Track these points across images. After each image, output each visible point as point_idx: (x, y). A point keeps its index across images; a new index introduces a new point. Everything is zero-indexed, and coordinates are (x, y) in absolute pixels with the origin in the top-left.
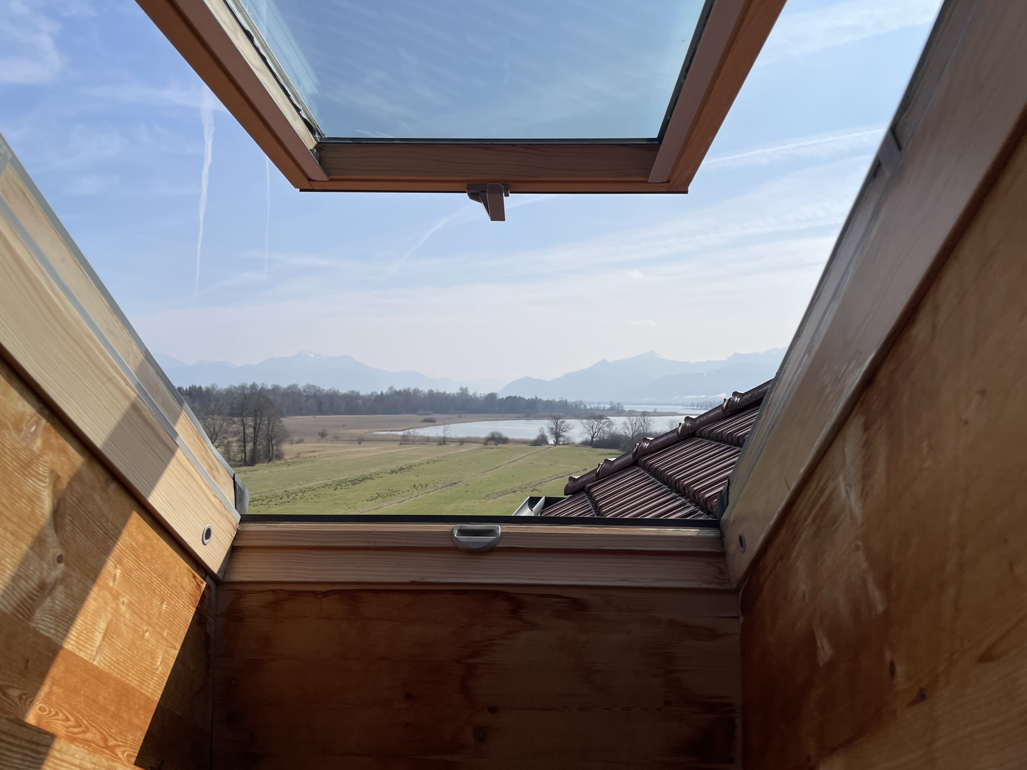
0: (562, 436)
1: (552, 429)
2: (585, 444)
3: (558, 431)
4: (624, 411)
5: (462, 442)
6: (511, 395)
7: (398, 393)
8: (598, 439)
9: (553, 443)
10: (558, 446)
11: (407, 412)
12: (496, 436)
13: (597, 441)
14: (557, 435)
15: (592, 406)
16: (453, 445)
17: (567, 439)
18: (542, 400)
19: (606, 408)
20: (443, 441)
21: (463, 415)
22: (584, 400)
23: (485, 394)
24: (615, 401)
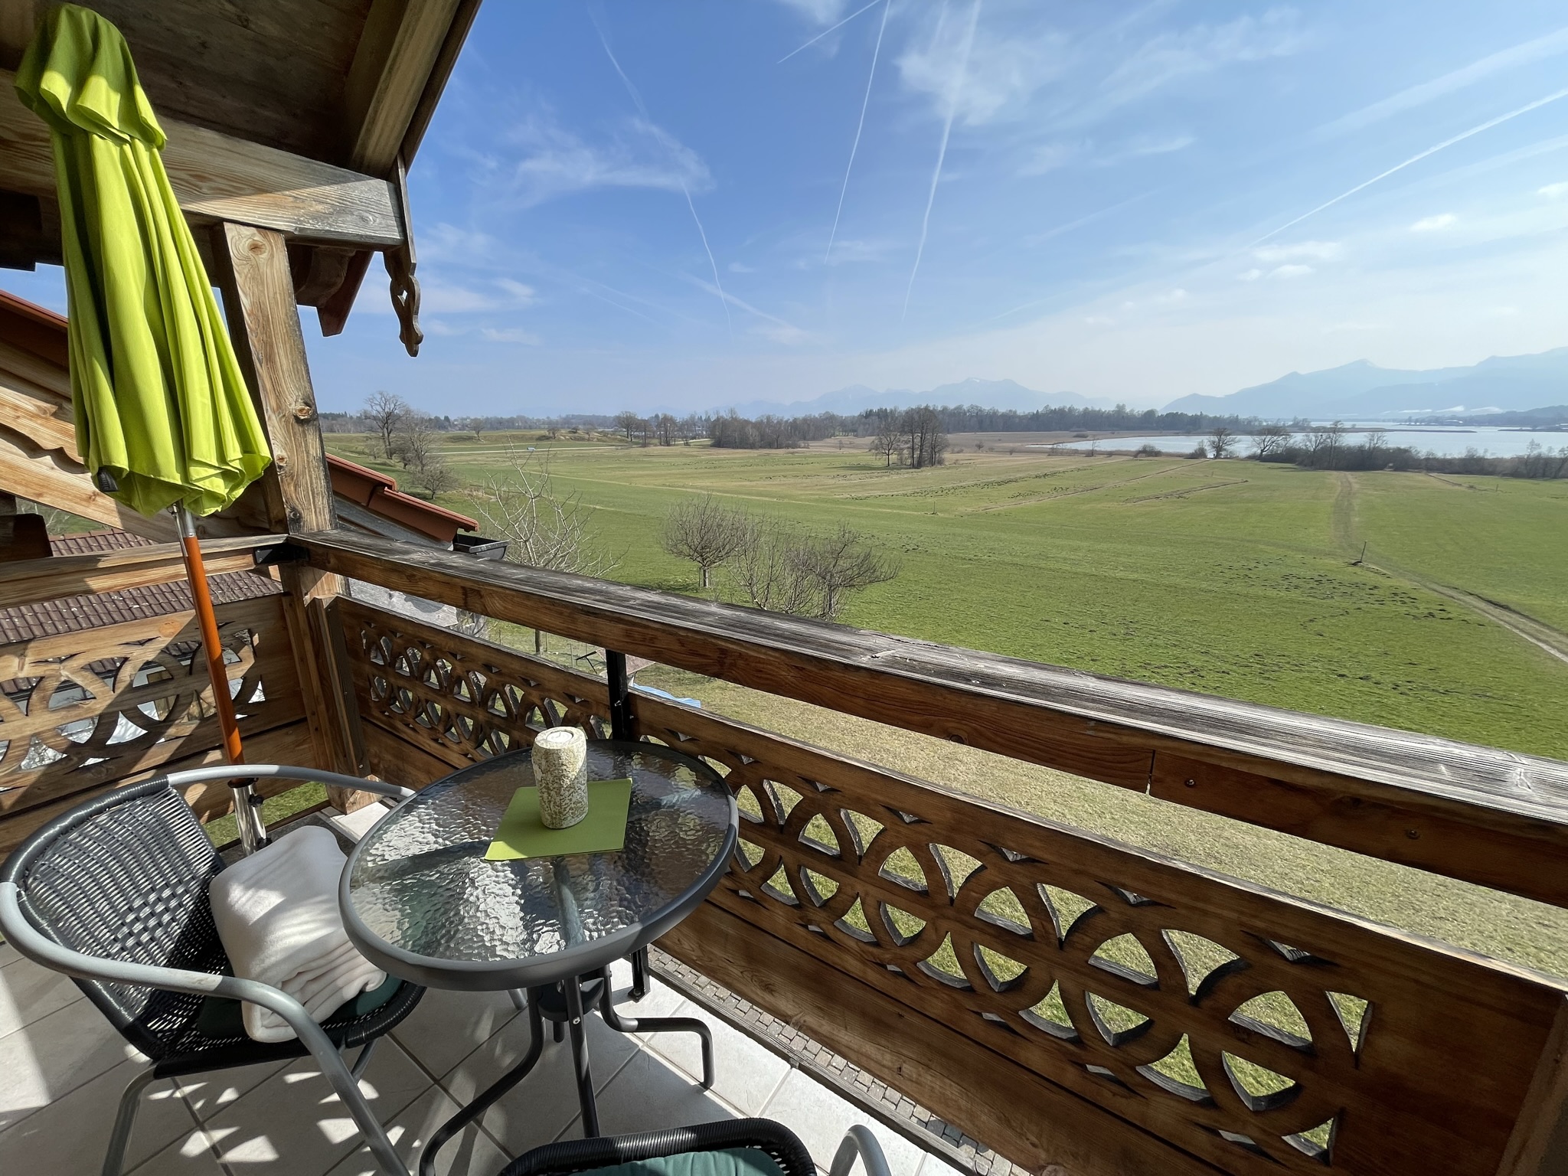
0: (1225, 450)
1: (1214, 442)
2: (1252, 458)
3: (1221, 445)
4: (1311, 427)
5: (1110, 454)
7: (1054, 412)
8: (1270, 453)
9: (1212, 457)
10: (1217, 460)
11: (1061, 430)
12: (1148, 449)
13: (1267, 455)
14: (1219, 449)
15: (1270, 423)
16: (1102, 457)
17: (1231, 452)
18: (1208, 416)
19: (1287, 425)
20: (1091, 454)
21: (1114, 432)
22: (1260, 416)
23: (1143, 412)
24: (1301, 418)
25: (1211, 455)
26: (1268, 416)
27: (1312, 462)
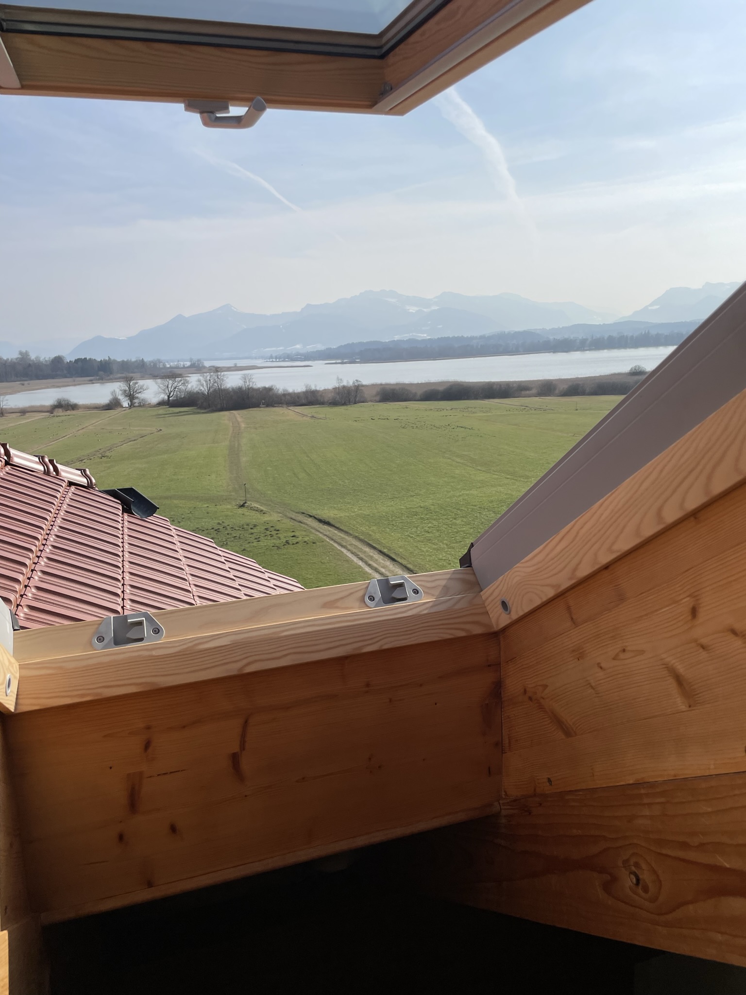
0: (137, 398)
1: (125, 391)
2: (161, 404)
3: (132, 393)
4: (205, 367)
5: (23, 412)
6: (81, 357)
8: (175, 398)
9: (127, 406)
10: (133, 409)
12: (63, 402)
13: (173, 400)
14: (131, 397)
15: (172, 364)
16: (14, 415)
17: (142, 400)
18: (116, 361)
19: (186, 366)
20: (2, 412)
21: (26, 383)
22: (163, 358)
23: (50, 358)
24: (195, 358)
25: (126, 403)
26: (171, 358)
27: (209, 405)
